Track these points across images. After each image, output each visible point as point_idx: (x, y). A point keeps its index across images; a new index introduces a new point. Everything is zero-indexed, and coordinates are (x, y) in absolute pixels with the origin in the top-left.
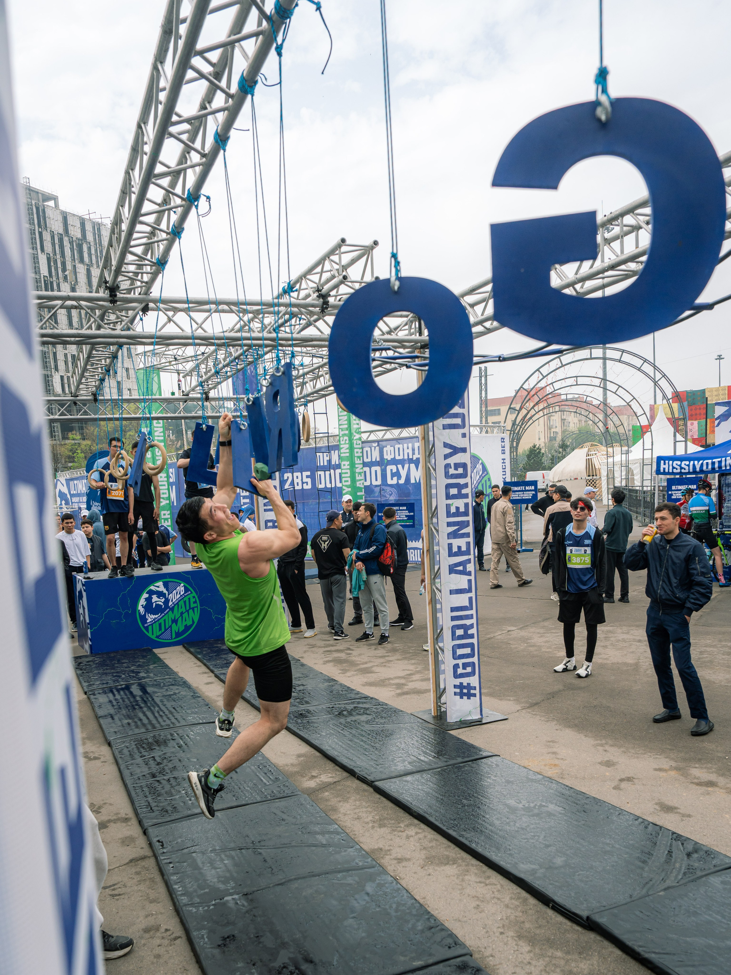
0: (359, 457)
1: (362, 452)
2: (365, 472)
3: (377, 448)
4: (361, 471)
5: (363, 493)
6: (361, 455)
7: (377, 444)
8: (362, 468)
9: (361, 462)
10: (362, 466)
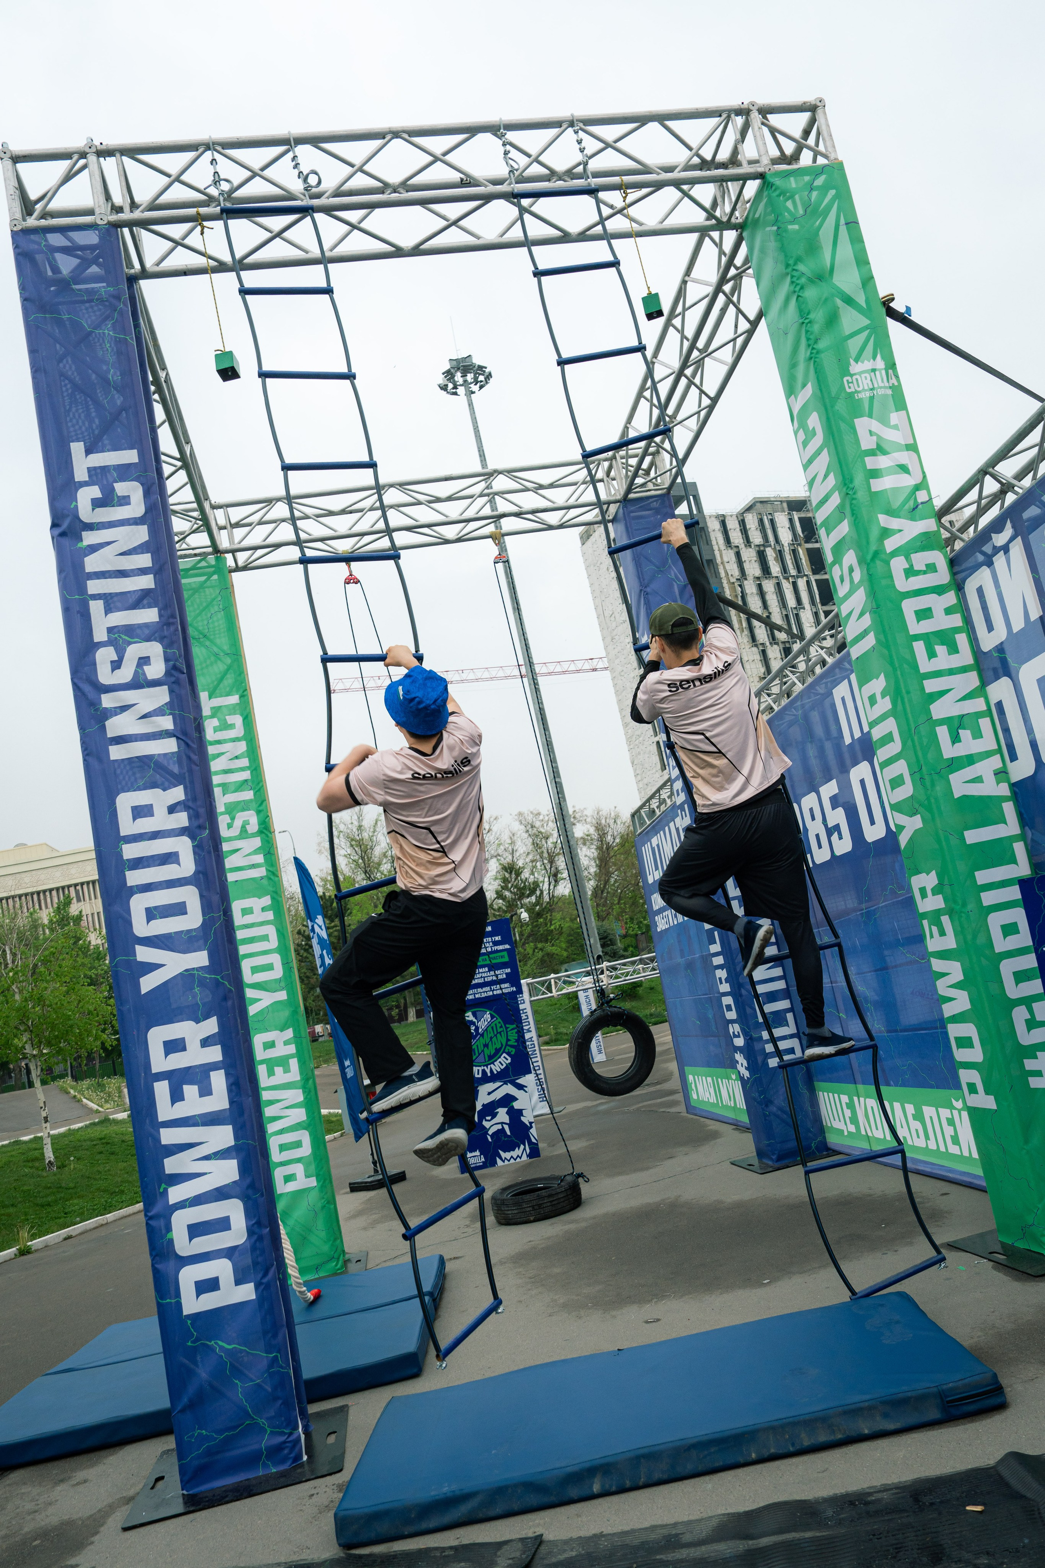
0: (946, 638)
1: (963, 607)
2: (999, 705)
3: (1017, 549)
4: (979, 705)
5: (1011, 826)
6: (956, 620)
7: (1008, 531)
8: (981, 691)
9: (965, 657)
10: (972, 680)
